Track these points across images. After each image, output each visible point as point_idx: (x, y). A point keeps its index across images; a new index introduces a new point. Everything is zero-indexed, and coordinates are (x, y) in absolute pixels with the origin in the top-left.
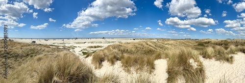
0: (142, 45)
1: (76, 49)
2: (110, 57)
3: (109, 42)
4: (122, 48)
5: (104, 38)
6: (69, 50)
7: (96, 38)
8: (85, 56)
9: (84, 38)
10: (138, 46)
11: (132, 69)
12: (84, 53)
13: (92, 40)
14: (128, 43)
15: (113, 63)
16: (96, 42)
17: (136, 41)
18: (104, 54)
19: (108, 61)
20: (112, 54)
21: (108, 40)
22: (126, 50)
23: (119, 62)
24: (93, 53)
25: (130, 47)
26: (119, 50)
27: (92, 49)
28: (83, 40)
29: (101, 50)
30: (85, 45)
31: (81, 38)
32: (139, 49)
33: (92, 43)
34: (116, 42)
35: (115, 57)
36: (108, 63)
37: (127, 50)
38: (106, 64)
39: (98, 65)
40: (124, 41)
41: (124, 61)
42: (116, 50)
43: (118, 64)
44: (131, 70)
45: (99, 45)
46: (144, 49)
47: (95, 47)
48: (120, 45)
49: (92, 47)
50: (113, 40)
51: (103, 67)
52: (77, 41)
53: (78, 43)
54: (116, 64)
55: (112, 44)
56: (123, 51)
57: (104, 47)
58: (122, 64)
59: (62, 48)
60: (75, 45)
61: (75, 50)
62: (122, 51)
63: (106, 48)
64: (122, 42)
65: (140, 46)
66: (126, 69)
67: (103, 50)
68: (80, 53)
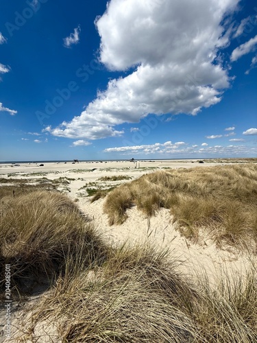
0: (225, 175)
1: (72, 185)
2: (146, 198)
3: (144, 169)
4: (173, 181)
5: (132, 160)
6: (54, 187)
7: (117, 161)
8: (92, 197)
9: (93, 161)
10: (215, 177)
11: (202, 232)
12: (91, 192)
13: (109, 164)
14: (186, 171)
15: (150, 212)
16: (117, 168)
17: (205, 165)
18: (132, 194)
19: (141, 207)
20: (149, 193)
21: (142, 164)
22: (182, 186)
23: (164, 211)
24: (110, 190)
25: (191, 179)
26: (166, 186)
27: (108, 182)
28: (91, 164)
29: (125, 185)
30: (95, 174)
31: (87, 161)
32: (216, 184)
33: (108, 170)
34: (160, 167)
35: (156, 200)
36: (141, 212)
37: (186, 186)
38: (134, 213)
39: (116, 217)
40: (176, 166)
41: (179, 211)
42: (159, 186)
43: (163, 215)
44: (200, 233)
45: (124, 174)
46: (235, 186)
47: (115, 179)
48: (167, 175)
49: (109, 179)
50: (151, 165)
51: (128, 220)
52: (77, 166)
53: (79, 171)
54: (159, 216)
55: (151, 172)
56: (175, 188)
57: (133, 179)
58: (172, 217)
59: (35, 184)
60: (72, 175)
61: (69, 186)
62: (171, 187)
63: (136, 180)
64: (173, 167)
65: (220, 177)
66: (185, 229)
67: (129, 185)
68: (82, 191)
